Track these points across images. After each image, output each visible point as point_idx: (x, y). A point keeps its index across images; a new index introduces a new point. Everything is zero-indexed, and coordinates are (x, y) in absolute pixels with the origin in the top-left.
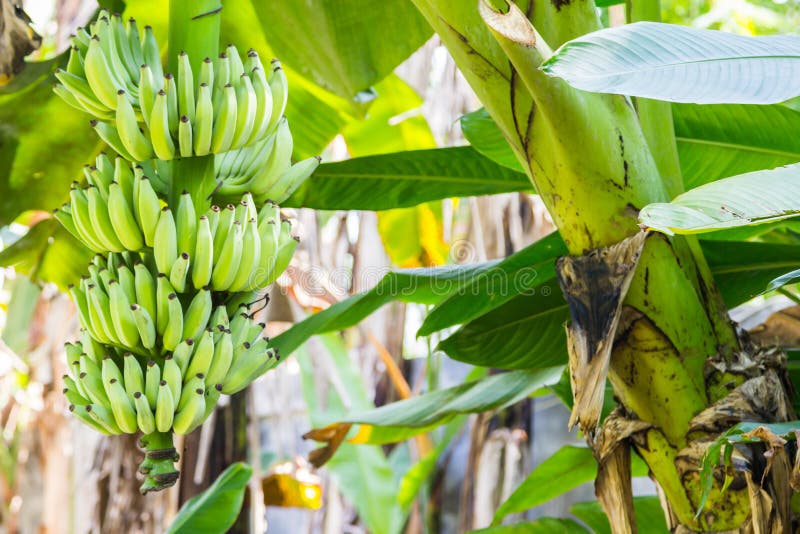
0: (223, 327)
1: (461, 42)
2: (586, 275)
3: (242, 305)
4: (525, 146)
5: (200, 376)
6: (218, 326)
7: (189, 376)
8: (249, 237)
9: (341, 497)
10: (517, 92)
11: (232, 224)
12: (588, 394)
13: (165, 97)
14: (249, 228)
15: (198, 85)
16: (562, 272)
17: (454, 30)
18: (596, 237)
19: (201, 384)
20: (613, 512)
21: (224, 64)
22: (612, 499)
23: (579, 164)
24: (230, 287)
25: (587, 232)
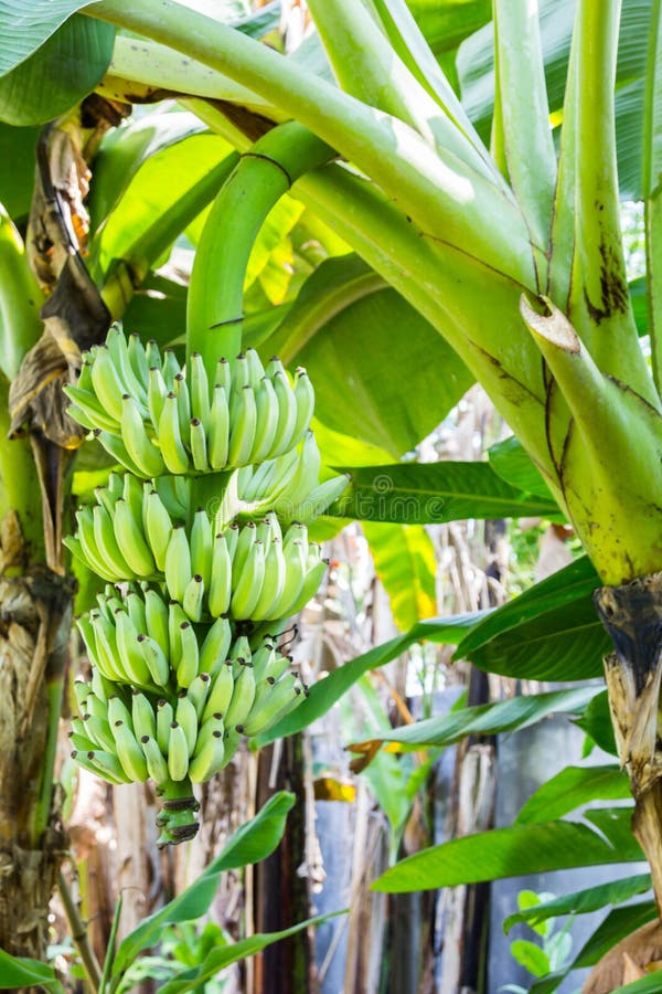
0: (243, 660)
1: (493, 366)
2: (629, 604)
3: (268, 636)
4: (560, 474)
5: (218, 716)
6: (238, 659)
7: (206, 716)
8: (272, 558)
9: (368, 791)
10: (552, 416)
11: (252, 543)
12: (640, 729)
13: (175, 400)
14: (273, 548)
15: (213, 386)
16: (601, 603)
17: (487, 354)
18: (637, 565)
19: (219, 726)
20: (650, 849)
21: (242, 366)
22: (649, 835)
23: (621, 487)
24: (252, 615)
25: (628, 559)
